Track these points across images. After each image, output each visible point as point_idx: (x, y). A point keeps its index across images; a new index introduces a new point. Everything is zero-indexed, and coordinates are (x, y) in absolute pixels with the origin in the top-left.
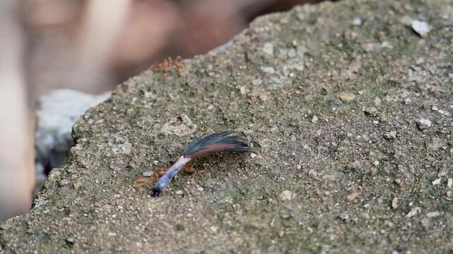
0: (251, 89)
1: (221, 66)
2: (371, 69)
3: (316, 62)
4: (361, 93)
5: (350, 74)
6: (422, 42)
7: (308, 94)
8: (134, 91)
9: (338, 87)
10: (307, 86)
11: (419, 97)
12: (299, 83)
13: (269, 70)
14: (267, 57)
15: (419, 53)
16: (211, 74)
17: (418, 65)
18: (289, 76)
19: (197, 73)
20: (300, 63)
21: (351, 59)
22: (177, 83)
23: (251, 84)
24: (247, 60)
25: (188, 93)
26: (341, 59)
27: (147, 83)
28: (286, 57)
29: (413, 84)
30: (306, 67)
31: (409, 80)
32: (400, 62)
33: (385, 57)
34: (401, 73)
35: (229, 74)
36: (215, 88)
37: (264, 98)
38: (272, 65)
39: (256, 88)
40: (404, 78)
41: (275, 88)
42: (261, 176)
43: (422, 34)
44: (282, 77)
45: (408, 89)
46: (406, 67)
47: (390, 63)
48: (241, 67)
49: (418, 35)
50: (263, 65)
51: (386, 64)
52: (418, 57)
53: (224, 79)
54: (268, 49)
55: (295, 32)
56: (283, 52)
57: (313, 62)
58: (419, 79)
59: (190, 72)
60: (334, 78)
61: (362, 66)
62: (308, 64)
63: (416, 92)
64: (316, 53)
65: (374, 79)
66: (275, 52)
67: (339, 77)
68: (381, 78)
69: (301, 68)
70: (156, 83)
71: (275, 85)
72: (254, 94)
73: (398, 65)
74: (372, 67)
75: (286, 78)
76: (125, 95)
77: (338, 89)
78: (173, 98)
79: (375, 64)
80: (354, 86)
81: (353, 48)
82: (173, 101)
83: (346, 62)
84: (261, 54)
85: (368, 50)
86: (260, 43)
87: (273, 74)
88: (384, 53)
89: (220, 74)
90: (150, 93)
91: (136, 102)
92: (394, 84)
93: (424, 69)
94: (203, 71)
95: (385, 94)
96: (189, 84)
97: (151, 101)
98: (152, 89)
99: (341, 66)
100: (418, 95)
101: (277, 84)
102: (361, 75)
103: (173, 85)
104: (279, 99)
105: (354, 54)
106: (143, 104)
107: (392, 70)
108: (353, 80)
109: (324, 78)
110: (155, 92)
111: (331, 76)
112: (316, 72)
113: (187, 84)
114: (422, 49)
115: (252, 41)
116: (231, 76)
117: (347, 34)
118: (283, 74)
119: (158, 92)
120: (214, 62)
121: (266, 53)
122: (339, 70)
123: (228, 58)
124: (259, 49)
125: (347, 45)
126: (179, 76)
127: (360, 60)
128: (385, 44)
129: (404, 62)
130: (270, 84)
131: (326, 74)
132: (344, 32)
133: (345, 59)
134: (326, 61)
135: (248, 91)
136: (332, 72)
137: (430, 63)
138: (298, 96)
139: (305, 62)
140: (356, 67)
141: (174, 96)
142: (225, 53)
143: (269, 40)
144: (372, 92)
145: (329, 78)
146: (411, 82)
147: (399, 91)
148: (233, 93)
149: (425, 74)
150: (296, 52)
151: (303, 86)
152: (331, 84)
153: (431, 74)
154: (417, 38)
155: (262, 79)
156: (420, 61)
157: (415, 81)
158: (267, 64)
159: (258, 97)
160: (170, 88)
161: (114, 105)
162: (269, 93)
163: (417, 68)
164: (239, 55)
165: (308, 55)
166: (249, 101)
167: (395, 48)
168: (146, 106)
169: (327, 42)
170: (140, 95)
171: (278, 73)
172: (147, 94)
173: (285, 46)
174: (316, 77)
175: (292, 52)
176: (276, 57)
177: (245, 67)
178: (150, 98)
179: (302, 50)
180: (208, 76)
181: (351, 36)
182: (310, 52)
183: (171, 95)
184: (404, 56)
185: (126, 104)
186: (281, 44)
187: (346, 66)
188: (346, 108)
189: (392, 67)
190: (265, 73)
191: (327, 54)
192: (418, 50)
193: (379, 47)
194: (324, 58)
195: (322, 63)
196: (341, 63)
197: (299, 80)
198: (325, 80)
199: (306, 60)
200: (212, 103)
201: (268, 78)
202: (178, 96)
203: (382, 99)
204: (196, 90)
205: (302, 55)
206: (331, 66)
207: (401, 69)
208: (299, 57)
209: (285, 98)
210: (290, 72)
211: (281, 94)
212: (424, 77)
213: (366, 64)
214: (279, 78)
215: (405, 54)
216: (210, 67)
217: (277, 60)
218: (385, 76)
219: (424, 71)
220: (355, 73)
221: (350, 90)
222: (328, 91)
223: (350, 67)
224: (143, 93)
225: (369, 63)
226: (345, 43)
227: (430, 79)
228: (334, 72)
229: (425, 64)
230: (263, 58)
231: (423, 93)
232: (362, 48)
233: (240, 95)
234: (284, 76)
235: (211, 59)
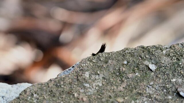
0: (79, 94)
1: (67, 82)
2: (131, 86)
3: (107, 82)
4: (126, 98)
5: (121, 88)
6: (153, 74)
7: (103, 98)
8: (29, 93)
9: (116, 95)
10: (103, 94)
11: (150, 101)
12: (100, 92)
13: (87, 85)
14: (86, 79)
15: (151, 79)
16: (62, 86)
17: (150, 85)
18: (95, 88)
19: (56, 85)
20: (101, 82)
21: (122, 81)
22: (48, 90)
23: (79, 92)
24: (78, 80)
25: (52, 95)
26: (118, 80)
27: (35, 90)
28: (95, 79)
29: (148, 94)
30: (103, 84)
31: (147, 92)
32: (143, 84)
33: (137, 81)
34: (143, 89)
35: (70, 86)
36: (64, 93)
37: (85, 99)
38: (89, 83)
39: (81, 94)
40: (145, 91)
41: (89, 94)
43: (153, 70)
44: (93, 89)
45: (146, 97)
46: (145, 86)
47: (139, 84)
48: (75, 83)
49: (151, 70)
50: (85, 83)
51: (137, 84)
52: (151, 81)
53: (68, 89)
54: (87, 75)
55: (99, 67)
56: (93, 76)
57: (106, 82)
58: (151, 92)
59: (53, 85)
60: (115, 90)
61: (127, 85)
62: (104, 83)
63: (150, 98)
64: (107, 78)
65: (132, 91)
66: (90, 77)
67: (117, 90)
68: (135, 91)
69: (101, 85)
70: (39, 90)
71: (89, 93)
72: (80, 97)
73: (142, 85)
74: (131, 85)
75: (94, 89)
76: (25, 95)
77: (116, 96)
78: (46, 98)
79: (132, 84)
80: (123, 95)
81: (123, 76)
82: (46, 99)
83: (120, 82)
84: (84, 77)
85: (129, 77)
86: (84, 72)
87: (88, 87)
88: (136, 79)
89: (66, 86)
90: (36, 95)
91: (30, 99)
92: (140, 94)
93: (153, 87)
94: (59, 84)
95: (136, 99)
96: (53, 91)
97: (36, 99)
98: (37, 93)
99: (118, 84)
100: (150, 100)
101: (90, 92)
102: (126, 89)
103: (46, 91)
104: (91, 100)
105: (124, 79)
106: (33, 100)
107: (140, 87)
108: (123, 92)
109: (110, 90)
110: (38, 94)
111: (114, 89)
112: (107, 87)
113: (52, 91)
114: (153, 77)
115: (80, 70)
116: (71, 87)
117: (121, 68)
118: (93, 87)
119: (39, 95)
120: (64, 80)
121: (86, 77)
122: (117, 86)
123: (70, 78)
124: (83, 75)
125: (120, 74)
126: (49, 87)
127: (126, 82)
128: (137, 74)
129: (145, 83)
130: (87, 92)
131: (111, 88)
132: (120, 67)
133: (119, 80)
134: (111, 82)
135: (78, 95)
136: (114, 87)
137: (156, 85)
138: (99, 99)
139: (103, 82)
140: (124, 85)
141: (46, 97)
142: (68, 76)
143: (87, 71)
144: (131, 98)
145: (113, 90)
146: (148, 93)
147: (142, 98)
148: (71, 96)
149: (153, 90)
150: (99, 76)
151: (101, 94)
152: (113, 93)
153: (156, 89)
154: (151, 72)
155: (84, 89)
156: (152, 83)
157: (149, 93)
158: (86, 82)
159: (82, 99)
160: (45, 93)
161: (20, 100)
162: (87, 96)
163: (150, 87)
164: (74, 77)
165: (104, 78)
166: (78, 100)
167: (141, 76)
168: (34, 101)
169: (112, 72)
170: (32, 96)
171: (91, 87)
172: (35, 95)
173: (94, 74)
174: (107, 89)
175: (97, 77)
176: (90, 79)
177: (77, 83)
178: (36, 97)
179: (101, 76)
180: (61, 87)
181: (122, 70)
182: (105, 77)
183: (45, 96)
184: (145, 81)
185: (26, 100)
186: (92, 72)
187: (120, 85)
189: (140, 86)
190: (85, 87)
191: (112, 78)
192: (151, 77)
193: (134, 75)
194: (111, 80)
195: (110, 83)
196: (118, 83)
197: (100, 90)
198: (111, 91)
199: (103, 81)
200: (62, 101)
201: (87, 89)
202: (48, 97)
203: (135, 102)
204: (56, 94)
205: (101, 78)
206: (114, 84)
207: (143, 87)
208: (100, 79)
209: (93, 100)
210: (96, 87)
211: (92, 98)
212: (153, 91)
213: (128, 84)
214: (91, 89)
216: (62, 83)
217: (91, 80)
218: (136, 90)
219: (153, 88)
220: (124, 88)
221: (121, 97)
222: (112, 96)
223: (122, 85)
224: (33, 95)
225: (130, 83)
226: (120, 73)
227: (156, 92)
228: (115, 87)
229: (153, 85)
230: (84, 79)
231: (153, 99)
232: (127, 76)
233: (74, 97)
234: (94, 88)
235: (62, 79)
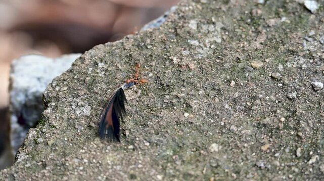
0: (181, 59)
1: (157, 40)
2: (274, 40)
3: (230, 36)
4: (267, 60)
5: (257, 44)
6: (312, 17)
7: (226, 62)
8: (90, 62)
9: (249, 56)
10: (225, 56)
11: (313, 63)
12: (219, 53)
13: (194, 42)
14: (192, 31)
15: (310, 26)
16: (149, 47)
17: (310, 37)
18: (210, 47)
19: (138, 46)
20: (219, 37)
21: (258, 33)
22: (123, 55)
23: (181, 54)
24: (177, 35)
25: (132, 63)
26: (250, 32)
27: (99, 55)
28: (207, 31)
29: (308, 52)
30: (223, 39)
31: (304, 49)
32: (296, 34)
33: (284, 30)
34: (298, 43)
35: (163, 47)
36: (153, 58)
37: (192, 66)
38: (197, 39)
39: (185, 58)
40: (301, 47)
41: (200, 58)
42: (193, 132)
43: (312, 11)
44: (205, 48)
45: (304, 56)
46: (301, 39)
47: (289, 35)
48: (172, 41)
49: (309, 11)
50: (190, 39)
51: (285, 36)
52: (310, 30)
53: (160, 51)
54: (192, 25)
55: (213, 10)
56: (205, 28)
57: (228, 36)
58: (312, 48)
59: (133, 45)
60: (245, 49)
61: (267, 38)
62: (225, 37)
63: (310, 58)
64: (230, 28)
65: (276, 49)
66: (198, 28)
67: (250, 47)
68: (282, 48)
69: (219, 41)
70: (107, 55)
71: (200, 55)
72: (184, 63)
73: (295, 36)
74: (275, 39)
75: (208, 49)
76: (83, 66)
77: (249, 58)
78: (120, 67)
79: (277, 36)
80: (261, 55)
81: (259, 23)
82: (121, 70)
83: (254, 34)
84: (187, 29)
85: (271, 25)
86: (187, 21)
87: (197, 46)
88: (284, 27)
89: (156, 46)
90: (103, 64)
91: (92, 71)
92: (293, 52)
93: (315, 40)
94: (143, 44)
95: (286, 61)
96: (133, 55)
97: (104, 71)
98: (104, 61)
99: (250, 38)
100: (311, 61)
101: (201, 54)
102: (266, 45)
103: (120, 57)
104: (204, 67)
105: (260, 28)
106: (98, 73)
107: (291, 41)
108: (260, 50)
109: (238, 48)
110: (106, 63)
111: (243, 47)
112: (231, 43)
113: (131, 55)
114: (313, 23)
115: (180, 18)
116: (165, 48)
117: (254, 11)
119: (109, 63)
120: (151, 37)
121: (191, 29)
122: (249, 42)
123: (161, 33)
124: (185, 25)
125: (254, 21)
126: (125, 49)
127: (265, 32)
128: (284, 19)
129: (299, 34)
130: (196, 54)
131: (239, 45)
132: (252, 10)
133: (253, 32)
134: (238, 34)
135: (179, 60)
136: (243, 44)
137: (320, 35)
138: (219, 64)
139: (222, 35)
140: (262, 39)
142: (159, 29)
143: (193, 18)
144: (275, 60)
145: (242, 49)
146: (306, 51)
147: (296, 59)
148: (167, 62)
149: (316, 44)
150: (215, 27)
151: (221, 56)
152: (243, 53)
153: (321, 43)
154: (308, 14)
155: (189, 50)
156: (312, 33)
157: (308, 50)
158: (193, 37)
159: (187, 65)
160: (118, 60)
161: (75, 75)
162: (196, 62)
163: (309, 39)
164: (170, 30)
165: (224, 29)
166: (180, 69)
167: (291, 22)
168: (100, 75)
169: (239, 18)
170: (95, 66)
171: (201, 45)
172: (100, 65)
173: (206, 22)
174: (231, 48)
175: (211, 28)
176: (199, 32)
177: (175, 40)
178: (103, 67)
179: (219, 25)
180: (147, 48)
181: (257, 13)
182: (225, 27)
183: (119, 65)
184: (299, 29)
185: (84, 73)
186: (202, 21)
187: (255, 38)
188: (256, 73)
189: (290, 38)
190: (191, 45)
191: (239, 28)
192: (310, 24)
193: (279, 21)
194: (237, 32)
195: (235, 37)
196: (251, 36)
197: (218, 50)
198: (238, 50)
199: (223, 33)
200: (151, 71)
201: (194, 49)
202: (125, 66)
203: (284, 66)
204: (139, 60)
205: (219, 30)
206: (243, 39)
207: (297, 40)
208: (218, 32)
209: (208, 66)
210: (211, 44)
211: (205, 63)
212: (315, 46)
213: (270, 36)
214: (203, 49)
215: (300, 28)
216: (148, 41)
217: (200, 34)
218: (285, 46)
219: (315, 41)
220: (262, 43)
221: (258, 59)
222: (242, 59)
223: (257, 39)
224: (97, 65)
225: (272, 35)
226: (252, 19)
227: (320, 48)
228: (246, 43)
229: (315, 35)
230: (189, 32)
231: (316, 60)
232: (266, 23)
233: (173, 64)
234: (207, 47)
235: (149, 35)
